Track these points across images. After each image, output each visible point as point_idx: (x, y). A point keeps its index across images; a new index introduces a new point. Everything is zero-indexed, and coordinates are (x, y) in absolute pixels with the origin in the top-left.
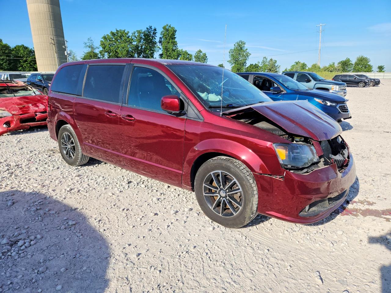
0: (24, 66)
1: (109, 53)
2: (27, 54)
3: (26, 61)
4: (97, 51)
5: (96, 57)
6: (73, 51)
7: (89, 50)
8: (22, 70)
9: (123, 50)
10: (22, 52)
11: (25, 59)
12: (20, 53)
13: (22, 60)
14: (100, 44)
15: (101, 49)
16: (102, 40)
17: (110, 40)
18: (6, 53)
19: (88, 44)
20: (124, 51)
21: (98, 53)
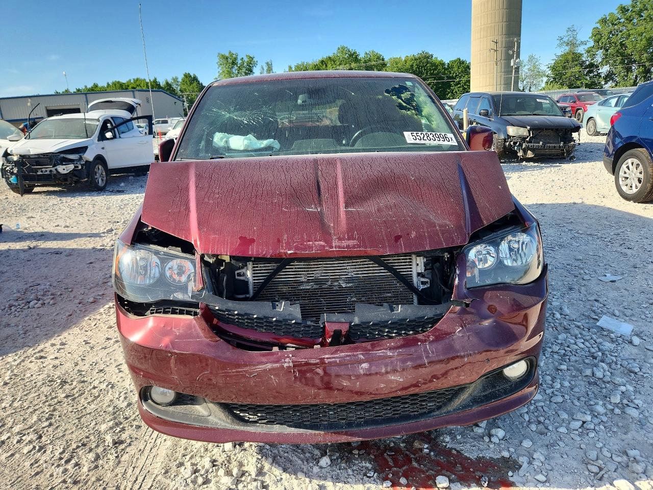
0: (454, 92)
1: (607, 50)
2: (462, 71)
3: (459, 83)
4: (581, 50)
5: (577, 60)
6: (535, 57)
7: (566, 49)
8: (451, 98)
9: (639, 38)
10: (456, 69)
11: (458, 80)
12: (452, 72)
13: (454, 82)
14: (591, 35)
15: (591, 43)
16: (598, 25)
17: (613, 24)
18: (435, 75)
19: (565, 39)
20: (641, 40)
21: (583, 52)
